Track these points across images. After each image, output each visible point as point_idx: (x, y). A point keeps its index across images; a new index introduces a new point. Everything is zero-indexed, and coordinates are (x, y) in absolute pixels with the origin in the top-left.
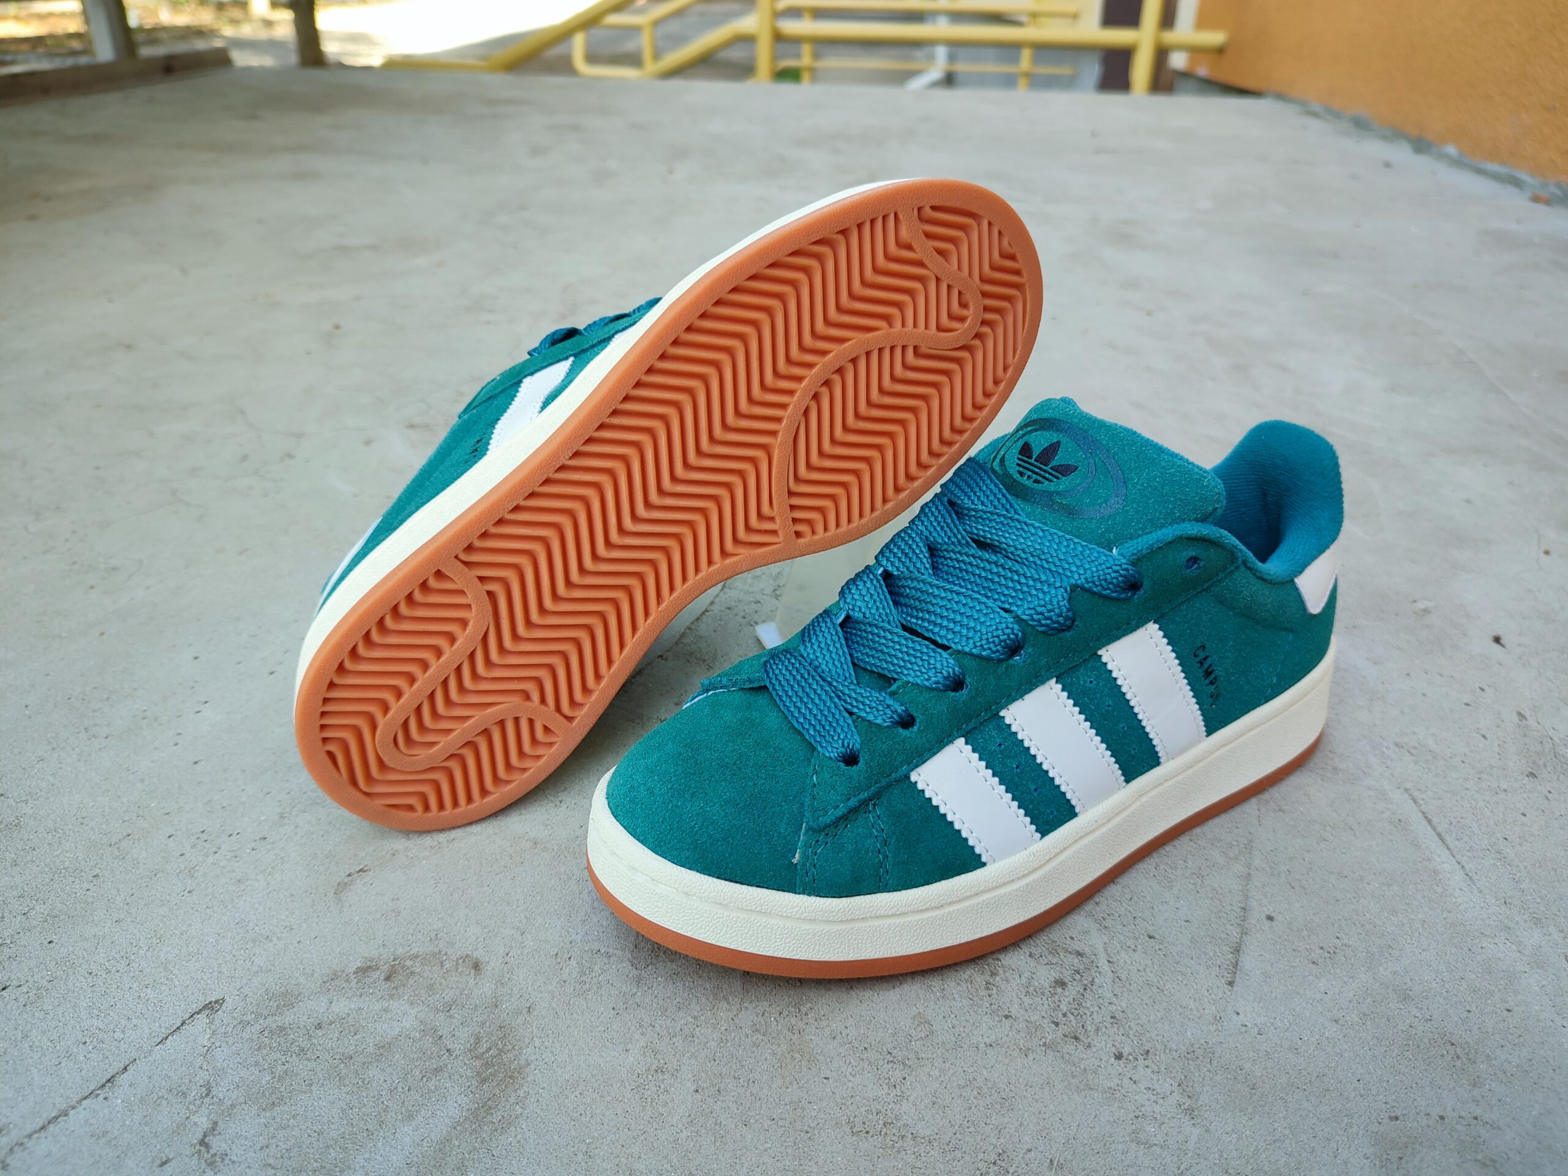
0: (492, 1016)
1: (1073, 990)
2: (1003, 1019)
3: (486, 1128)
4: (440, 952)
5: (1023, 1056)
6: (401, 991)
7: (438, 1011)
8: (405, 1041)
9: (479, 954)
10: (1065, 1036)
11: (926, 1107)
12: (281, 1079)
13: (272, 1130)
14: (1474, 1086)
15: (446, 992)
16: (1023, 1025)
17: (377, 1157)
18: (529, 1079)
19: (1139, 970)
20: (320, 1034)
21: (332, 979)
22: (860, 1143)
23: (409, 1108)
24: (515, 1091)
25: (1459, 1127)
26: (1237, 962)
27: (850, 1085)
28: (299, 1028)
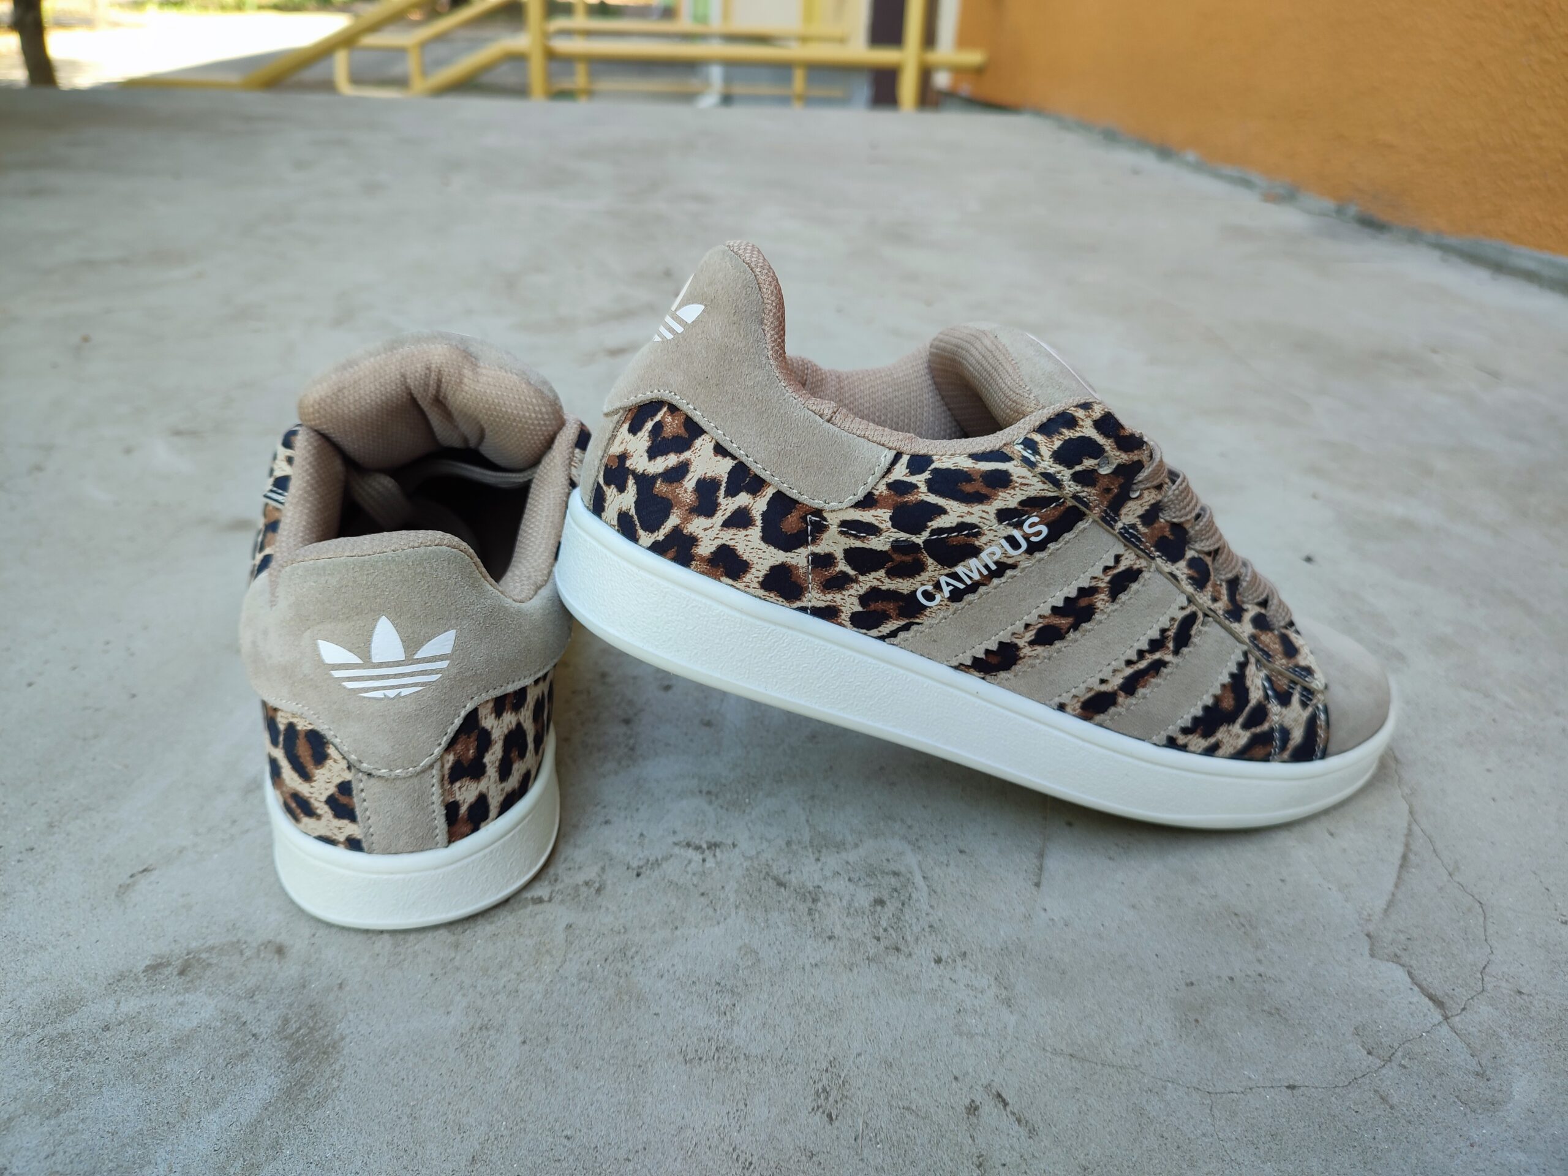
0: (300, 996)
1: (891, 907)
2: (827, 940)
3: (300, 1105)
4: (238, 941)
5: (848, 970)
6: (197, 983)
7: (240, 998)
8: (205, 1032)
9: (283, 938)
10: (887, 948)
11: (757, 1028)
12: (65, 1085)
13: (58, 1137)
14: (1257, 947)
15: (248, 978)
16: (846, 943)
17: (180, 1148)
18: (345, 1052)
19: (952, 882)
20: (108, 1036)
21: (119, 981)
22: (694, 1070)
23: (214, 1096)
24: (331, 1065)
25: (1247, 985)
26: (1041, 866)
27: (681, 1017)
28: (83, 1032)
